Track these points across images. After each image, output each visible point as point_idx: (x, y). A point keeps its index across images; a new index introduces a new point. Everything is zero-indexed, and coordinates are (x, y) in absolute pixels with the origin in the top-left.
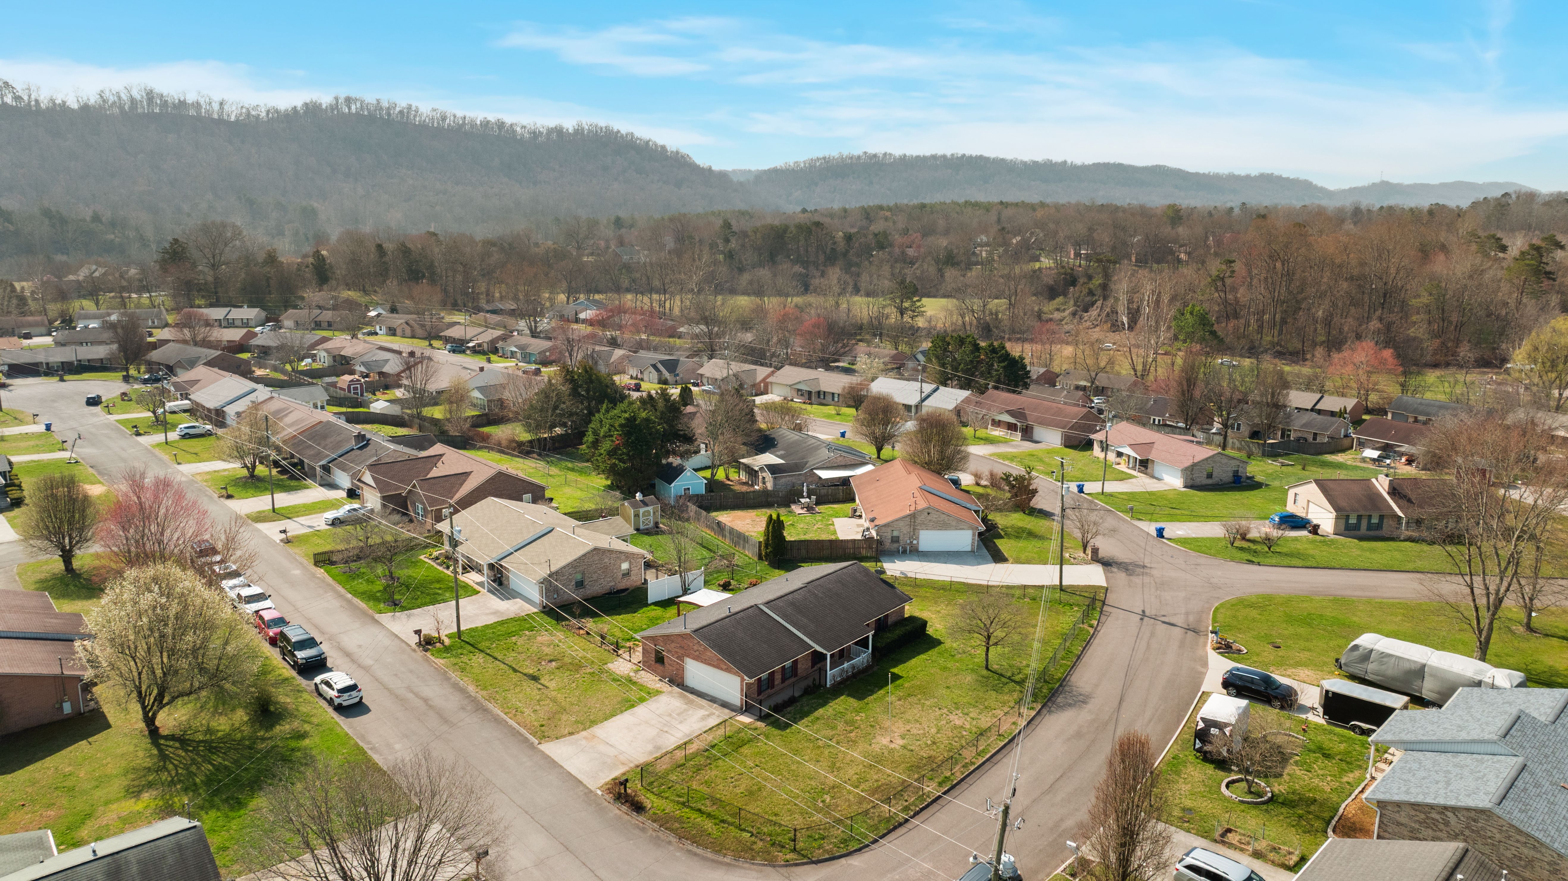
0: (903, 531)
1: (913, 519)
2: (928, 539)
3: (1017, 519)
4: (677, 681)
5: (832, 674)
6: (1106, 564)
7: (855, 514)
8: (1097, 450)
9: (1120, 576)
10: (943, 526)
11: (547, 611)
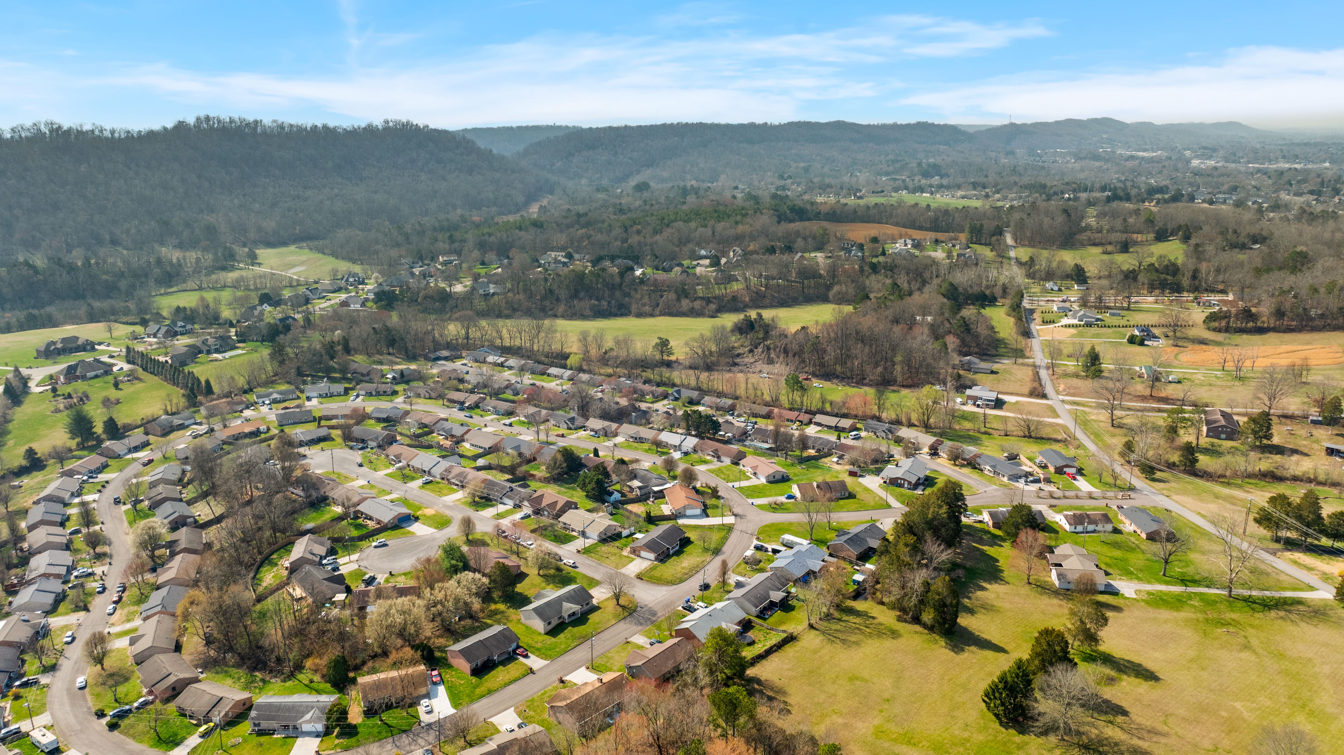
0: (682, 511)
1: (685, 508)
2: (689, 512)
3: (713, 501)
4: (639, 556)
5: (671, 552)
6: (736, 515)
7: (667, 503)
8: (741, 467)
9: (738, 519)
10: (693, 508)
11: (600, 541)
